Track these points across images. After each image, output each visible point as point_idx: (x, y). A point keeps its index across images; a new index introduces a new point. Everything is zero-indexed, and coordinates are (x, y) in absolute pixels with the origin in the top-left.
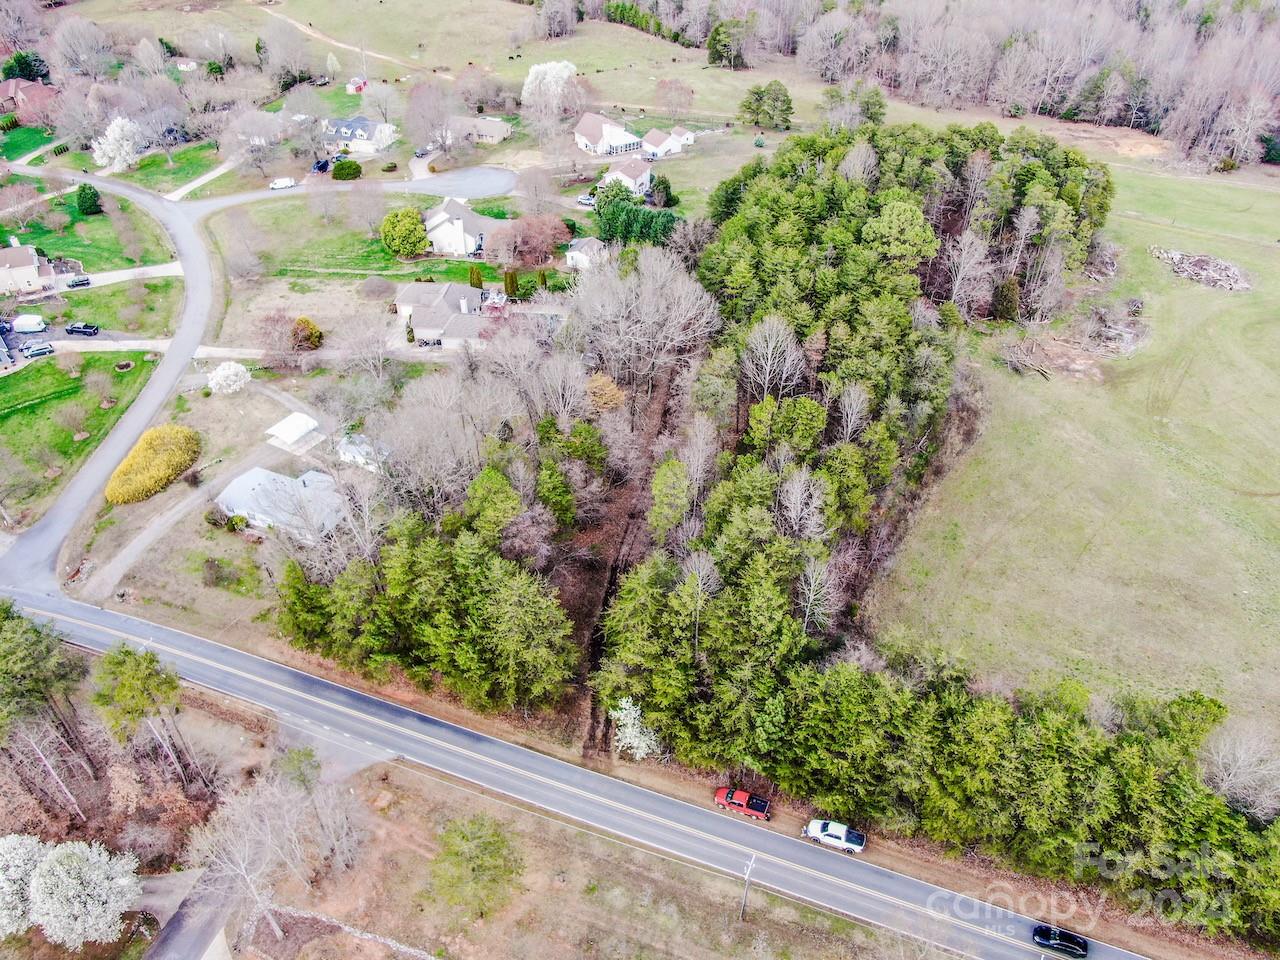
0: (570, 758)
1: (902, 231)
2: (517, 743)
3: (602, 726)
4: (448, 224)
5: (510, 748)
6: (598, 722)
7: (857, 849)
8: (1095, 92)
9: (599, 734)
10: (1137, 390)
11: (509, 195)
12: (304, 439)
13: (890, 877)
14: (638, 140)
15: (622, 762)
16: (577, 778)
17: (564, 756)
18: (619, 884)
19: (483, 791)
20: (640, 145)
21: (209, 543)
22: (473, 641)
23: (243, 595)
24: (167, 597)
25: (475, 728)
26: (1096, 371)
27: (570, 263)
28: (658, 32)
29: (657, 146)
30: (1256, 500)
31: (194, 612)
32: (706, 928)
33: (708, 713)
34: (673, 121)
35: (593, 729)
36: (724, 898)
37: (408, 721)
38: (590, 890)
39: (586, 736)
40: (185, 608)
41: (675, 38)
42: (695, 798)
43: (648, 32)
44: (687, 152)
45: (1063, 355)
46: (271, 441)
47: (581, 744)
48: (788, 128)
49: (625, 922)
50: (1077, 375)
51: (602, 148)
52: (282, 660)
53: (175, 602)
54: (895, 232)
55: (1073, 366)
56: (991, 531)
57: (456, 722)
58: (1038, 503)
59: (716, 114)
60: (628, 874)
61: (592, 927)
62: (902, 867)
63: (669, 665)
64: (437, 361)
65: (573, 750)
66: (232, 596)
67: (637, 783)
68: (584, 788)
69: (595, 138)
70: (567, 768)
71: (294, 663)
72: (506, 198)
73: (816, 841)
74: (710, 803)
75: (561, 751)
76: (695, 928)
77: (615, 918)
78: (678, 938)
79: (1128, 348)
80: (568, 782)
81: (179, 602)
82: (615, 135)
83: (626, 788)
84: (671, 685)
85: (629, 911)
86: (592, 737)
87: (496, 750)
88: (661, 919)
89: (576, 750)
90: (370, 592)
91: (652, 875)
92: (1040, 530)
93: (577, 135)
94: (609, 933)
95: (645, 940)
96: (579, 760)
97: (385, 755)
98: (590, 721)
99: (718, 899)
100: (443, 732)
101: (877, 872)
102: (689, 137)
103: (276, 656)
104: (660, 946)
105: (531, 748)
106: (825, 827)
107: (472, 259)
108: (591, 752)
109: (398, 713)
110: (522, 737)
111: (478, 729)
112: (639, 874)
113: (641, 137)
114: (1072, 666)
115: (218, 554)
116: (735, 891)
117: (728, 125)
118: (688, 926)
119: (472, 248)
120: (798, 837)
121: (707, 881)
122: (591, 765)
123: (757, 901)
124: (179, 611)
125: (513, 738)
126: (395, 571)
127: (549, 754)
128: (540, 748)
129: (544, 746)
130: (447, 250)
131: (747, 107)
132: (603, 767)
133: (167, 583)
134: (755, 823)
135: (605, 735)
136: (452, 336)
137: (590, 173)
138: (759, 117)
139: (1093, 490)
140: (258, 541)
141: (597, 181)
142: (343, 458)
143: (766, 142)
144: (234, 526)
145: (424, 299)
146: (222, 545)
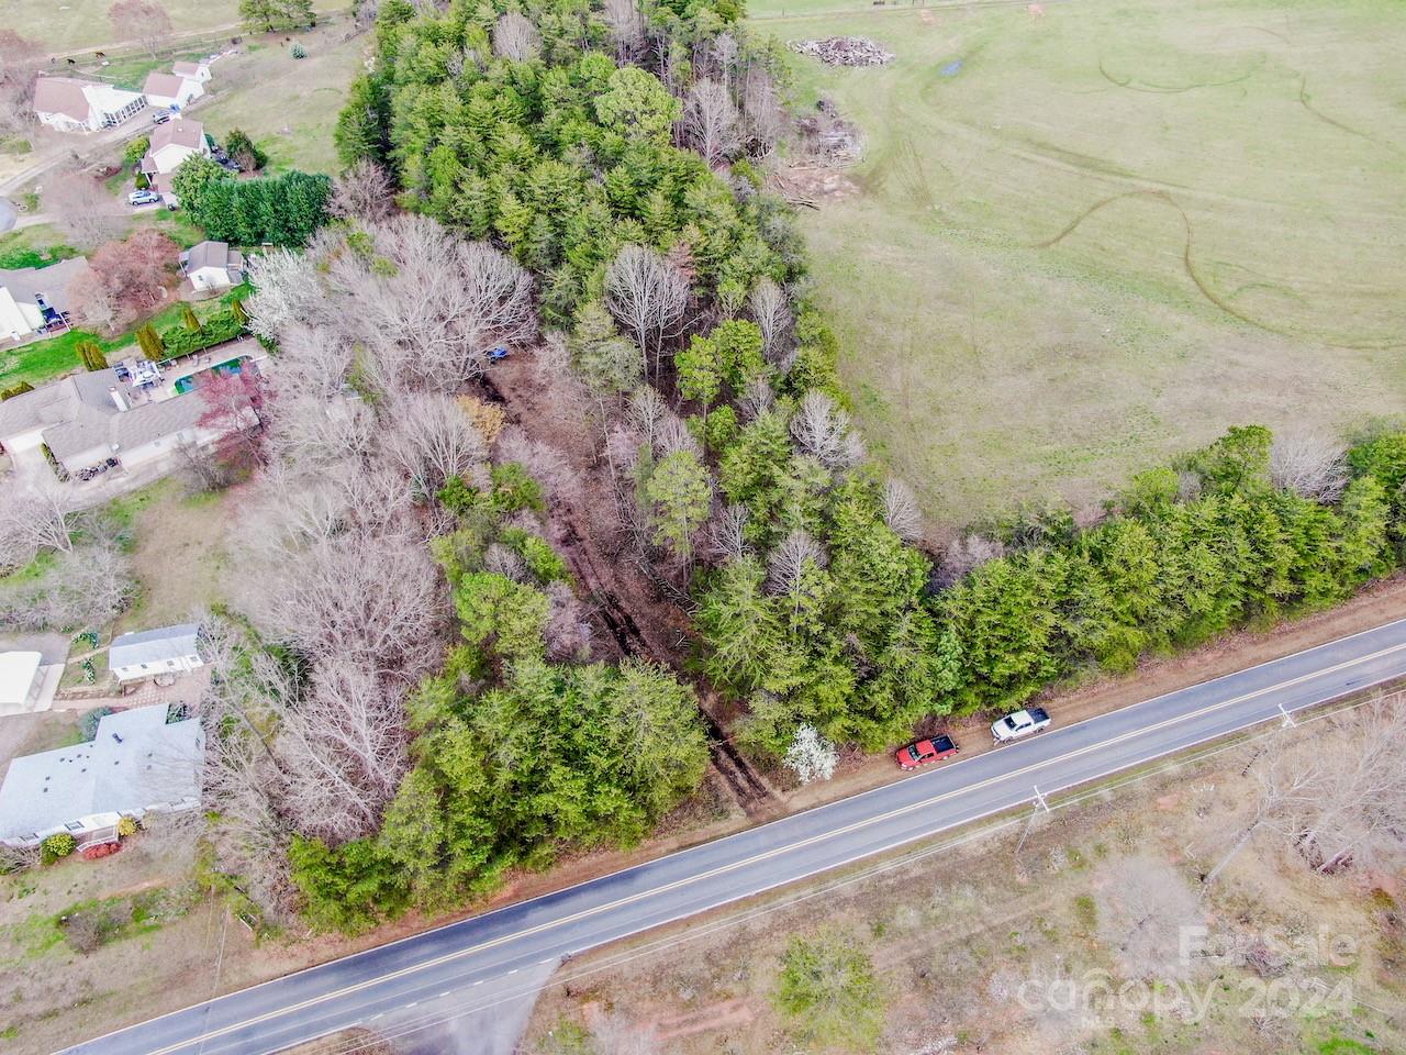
0: (737, 826)
2: (673, 851)
3: (738, 774)
5: (670, 862)
6: (732, 773)
7: (1046, 723)
9: (742, 782)
10: (893, 186)
11: (17, 227)
12: (37, 687)
13: (1084, 728)
14: (136, 96)
15: (789, 794)
16: (763, 841)
17: (731, 829)
18: (895, 905)
19: (688, 922)
20: (142, 102)
21: (28, 900)
22: (606, 778)
23: (158, 927)
24: (40, 1007)
25: (613, 868)
26: (848, 184)
27: (199, 285)
30: (1053, 247)
31: (104, 997)
32: (997, 882)
33: (883, 688)
34: (165, 58)
35: (733, 782)
36: (985, 845)
37: (532, 916)
38: (878, 932)
39: (734, 795)
40: (85, 1002)
42: (881, 778)
44: (214, 92)
45: (809, 180)
47: (737, 806)
48: (313, 25)
49: (933, 933)
50: (837, 193)
51: (95, 121)
52: (305, 964)
53: (59, 1005)
55: (826, 188)
56: (896, 376)
57: (586, 877)
58: (908, 333)
59: (202, 31)
60: (893, 890)
61: (911, 962)
62: (1082, 713)
63: (826, 665)
64: (133, 486)
65: (733, 816)
66: (144, 939)
67: (821, 803)
68: (779, 844)
69: (80, 109)
70: (746, 838)
71: (322, 955)
72: (15, 235)
73: (1010, 740)
74: (897, 773)
75: (722, 826)
76: (991, 889)
77: (922, 937)
78: (987, 909)
79: (859, 150)
80: (759, 851)
81: (65, 1000)
82: (104, 99)
83: (815, 815)
85: (927, 921)
86: (740, 791)
87: (661, 873)
88: (959, 905)
89: (737, 816)
91: (913, 875)
92: (931, 355)
93: (42, 116)
94: (930, 954)
95: (964, 933)
96: (748, 822)
97: (544, 972)
98: (723, 778)
99: (982, 850)
100: (585, 898)
101: (1072, 731)
102: (203, 71)
103: (288, 965)
104: (979, 928)
105: (691, 845)
106: (1010, 723)
107: (47, 335)
108: (752, 806)
109: (513, 915)
110: (672, 842)
111: (617, 868)
112: (902, 882)
113: (140, 89)
114: (1053, 462)
115: (60, 904)
116: (987, 832)
117: (234, 42)
118: (985, 892)
119: (39, 319)
120: (992, 748)
121: (961, 843)
122: (764, 818)
123: (1011, 825)
124: (78, 1012)
125: (663, 849)
126: (459, 760)
127: (714, 838)
128: (697, 839)
129: (700, 834)
132: (777, 812)
133: (18, 990)
134: (949, 761)
135: (750, 780)
136: (133, 446)
137: (114, 160)
138: (273, 21)
139: (938, 297)
140: (112, 848)
141: (129, 169)
142: (123, 676)
143: (305, 49)
144: (56, 854)
145: (45, 413)
146: (61, 889)
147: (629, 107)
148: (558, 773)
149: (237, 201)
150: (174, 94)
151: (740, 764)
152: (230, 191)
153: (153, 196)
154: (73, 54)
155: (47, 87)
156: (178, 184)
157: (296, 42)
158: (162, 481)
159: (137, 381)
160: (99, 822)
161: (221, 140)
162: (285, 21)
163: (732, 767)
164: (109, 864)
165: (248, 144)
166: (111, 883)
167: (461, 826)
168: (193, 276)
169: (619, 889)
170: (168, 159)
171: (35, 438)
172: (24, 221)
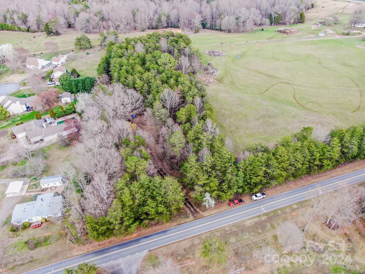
0: (191, 220)
1: (169, 60)
2: (176, 226)
3: (191, 208)
4: (13, 104)
5: (175, 228)
6: (190, 208)
7: (265, 196)
8: (159, 20)
9: (192, 210)
10: (226, 81)
11: (20, 90)
12: (22, 190)
13: (274, 197)
14: (50, 62)
15: (204, 213)
16: (198, 223)
17: (190, 220)
18: (229, 237)
19: (179, 241)
21: (18, 238)
23: (50, 244)
24: (20, 263)
25: (161, 230)
26: (215, 81)
27: (63, 102)
28: (20, 30)
30: (263, 94)
31: (36, 260)
32: (254, 232)
33: (225, 185)
34: (56, 54)
35: (190, 210)
36: (251, 224)
37: (142, 241)
39: (190, 213)
40: (31, 261)
41: (28, 31)
42: (226, 209)
43: (16, 31)
44: (67, 61)
45: (207, 80)
47: (191, 215)
48: (91, 47)
49: (239, 243)
50: (213, 83)
51: (40, 67)
52: (86, 252)
53: (25, 262)
55: (210, 81)
56: (227, 121)
57: (155, 232)
58: (230, 112)
59: (65, 49)
60: (229, 234)
61: (234, 250)
62: (274, 194)
63: (212, 178)
64: (46, 145)
65: (190, 218)
66: (46, 247)
67: (211, 215)
68: (202, 224)
69: (37, 64)
70: (194, 222)
71: (90, 250)
72: (20, 91)
73: (256, 200)
74: (230, 208)
75: (188, 220)
76: (253, 233)
77: (236, 244)
78: (252, 238)
79: (218, 74)
80: (196, 225)
81: (26, 261)
82: (42, 62)
83: (210, 217)
85: (238, 241)
86: (192, 212)
87: (173, 231)
88: (245, 237)
89: (191, 217)
90: (122, 208)
91: (234, 231)
92: (236, 117)
93: (27, 66)
94: (238, 248)
95: (246, 244)
96: (194, 219)
97: (145, 252)
98: (188, 209)
99: (250, 225)
101: (271, 198)
102: (65, 57)
103: (81, 252)
104: (250, 242)
105: (180, 224)
106: (256, 196)
107: (27, 112)
108: (195, 215)
109: (137, 241)
110: (176, 224)
112: (231, 232)
113: (51, 61)
114: (264, 139)
115: (26, 239)
116: (251, 221)
117: (73, 51)
118: (251, 234)
119: (25, 109)
120: (252, 202)
121: (245, 223)
122: (198, 218)
123: (257, 219)
124: (29, 264)
125: (173, 225)
127: (186, 223)
128: (182, 223)
129: (182, 221)
130: (16, 113)
131: (76, 44)
132: (201, 217)
133: (15, 259)
134: (242, 205)
135: (194, 209)
136: (47, 136)
137: (44, 75)
138: (82, 46)
139: (237, 105)
140: (39, 226)
141: (48, 77)
142: (43, 187)
143: (89, 52)
144: (25, 227)
145: (27, 128)
146: (26, 235)
147: (165, 62)
149: (73, 83)
150: (58, 62)
151: (192, 206)
152: (72, 81)
153: (53, 83)
154: (34, 53)
155: (28, 59)
156: (60, 79)
157: (87, 51)
158: (54, 144)
159: (48, 122)
160: (36, 219)
161: (70, 71)
162: (85, 46)
163: (190, 206)
164: (38, 230)
165: (76, 72)
166: (39, 234)
167: (126, 213)
168: (62, 100)
170: (57, 75)
171: (24, 134)
172: (22, 88)
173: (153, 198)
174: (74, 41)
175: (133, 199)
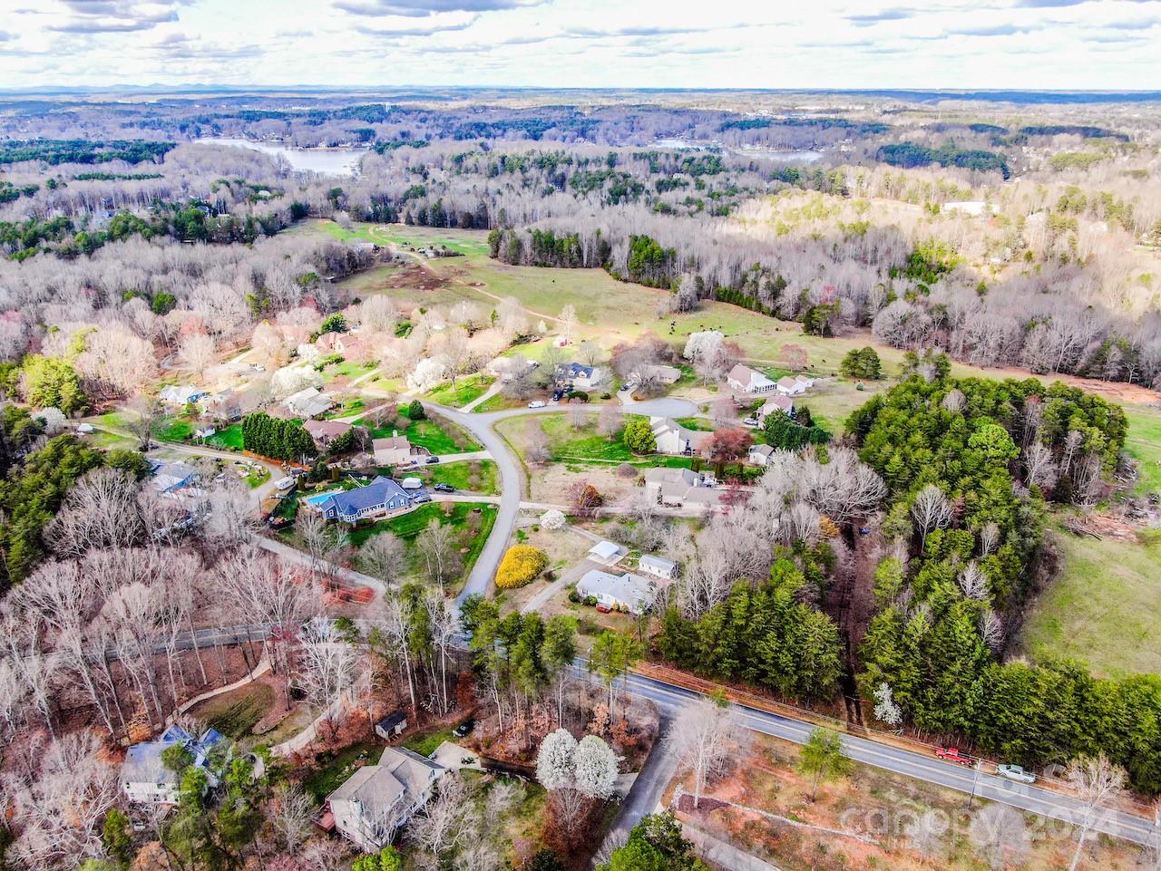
0: (840, 731)
1: (996, 442)
2: (805, 722)
4: (669, 433)
5: (801, 724)
6: (852, 713)
8: (1100, 357)
9: (855, 717)
11: (694, 416)
12: (611, 558)
14: (773, 383)
15: (874, 734)
17: (836, 729)
18: (889, 791)
20: (774, 387)
21: (573, 611)
25: (775, 713)
26: (1134, 536)
27: (752, 460)
28: (759, 308)
29: (789, 388)
34: (796, 373)
35: (850, 716)
36: (954, 800)
38: (873, 792)
39: (847, 720)
41: (773, 314)
42: (923, 753)
43: (751, 309)
44: (808, 392)
45: (1108, 526)
46: (591, 558)
47: (845, 723)
48: (875, 378)
50: (1120, 538)
51: (750, 388)
52: (645, 674)
54: (991, 442)
55: (1115, 533)
56: (1079, 624)
58: (1107, 610)
59: (821, 367)
60: (893, 787)
64: (682, 516)
65: (841, 726)
67: (885, 744)
69: (746, 382)
72: (692, 418)
73: (1005, 775)
74: (933, 755)
75: (833, 726)
79: (1156, 524)
82: (758, 380)
83: (879, 746)
84: (911, 674)
86: (851, 720)
89: (843, 727)
90: (724, 622)
91: (908, 788)
93: (730, 380)
96: (846, 731)
98: (847, 712)
99: (952, 801)
100: (758, 714)
102: (810, 382)
106: (1009, 768)
107: (682, 456)
108: (852, 727)
112: (900, 787)
113: (776, 381)
115: (581, 616)
117: (833, 375)
119: (683, 449)
121: (942, 792)
122: (854, 734)
126: (739, 610)
130: (664, 450)
131: (846, 363)
132: (862, 735)
134: (965, 766)
135: (858, 719)
136: (691, 501)
137: (747, 405)
138: (856, 371)
139: (1143, 604)
140: (606, 611)
141: (749, 409)
142: (641, 568)
143: (865, 387)
144: (590, 603)
145: (667, 477)
146: (583, 613)
147: (985, 442)
148: (772, 634)
149: (788, 431)
151: (859, 713)
152: (787, 427)
153: (755, 422)
155: (738, 369)
156: (767, 418)
157: (862, 383)
158: (694, 519)
159: (706, 482)
160: (608, 601)
161: (798, 409)
162: (862, 372)
163: (854, 711)
164: (602, 616)
165: (808, 415)
166: (600, 620)
167: (727, 634)
168: (752, 455)
169: (774, 719)
170: (768, 409)
171: (657, 485)
172: (699, 415)
173: (781, 636)
174: (845, 356)
175: (748, 619)
